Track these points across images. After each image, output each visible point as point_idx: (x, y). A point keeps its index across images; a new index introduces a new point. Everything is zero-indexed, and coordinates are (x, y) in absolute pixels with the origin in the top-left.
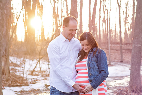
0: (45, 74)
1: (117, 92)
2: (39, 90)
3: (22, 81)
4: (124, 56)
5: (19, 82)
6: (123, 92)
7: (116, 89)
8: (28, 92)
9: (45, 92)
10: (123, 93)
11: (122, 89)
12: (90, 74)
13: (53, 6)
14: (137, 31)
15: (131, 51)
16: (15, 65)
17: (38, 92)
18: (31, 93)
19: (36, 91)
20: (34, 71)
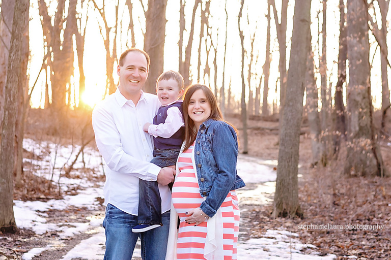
0: (95, 175)
1: (250, 217)
2: (85, 209)
3: (49, 189)
4: (249, 142)
5: (44, 191)
6: (262, 216)
7: (245, 210)
8: (63, 213)
9: (99, 212)
10: (263, 218)
11: (257, 210)
12: (202, 179)
13: (105, 39)
14: (291, 90)
15: (263, 132)
16: (32, 156)
17: (85, 212)
18: (70, 214)
19: (79, 210)
20: (71, 168)
